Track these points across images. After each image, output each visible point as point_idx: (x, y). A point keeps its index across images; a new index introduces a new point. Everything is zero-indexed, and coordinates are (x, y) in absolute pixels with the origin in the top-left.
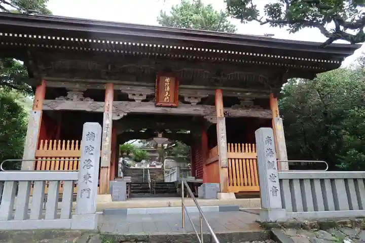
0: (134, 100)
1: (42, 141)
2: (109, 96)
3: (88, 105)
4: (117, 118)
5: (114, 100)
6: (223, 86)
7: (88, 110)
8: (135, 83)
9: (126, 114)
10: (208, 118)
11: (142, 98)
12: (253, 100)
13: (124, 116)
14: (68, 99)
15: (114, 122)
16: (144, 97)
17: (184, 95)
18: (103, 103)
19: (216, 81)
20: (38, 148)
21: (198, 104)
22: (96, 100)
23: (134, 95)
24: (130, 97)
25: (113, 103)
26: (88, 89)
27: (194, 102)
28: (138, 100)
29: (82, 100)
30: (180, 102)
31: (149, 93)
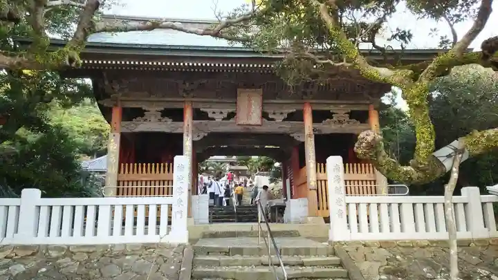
0: (213, 119)
1: (122, 164)
2: (188, 115)
3: (167, 126)
4: (197, 139)
5: (194, 119)
6: (312, 99)
7: (167, 131)
8: (214, 100)
9: (206, 135)
10: (295, 136)
11: (222, 116)
12: (348, 113)
13: (204, 137)
14: (146, 120)
15: (194, 143)
16: (225, 115)
17: (268, 111)
18: (182, 123)
19: (305, 93)
20: (119, 172)
21: (284, 120)
22: (175, 120)
23: (214, 113)
24: (210, 115)
25: (192, 123)
26: (165, 109)
27: (279, 119)
28: (219, 118)
29: (160, 120)
30: (264, 119)
31: (230, 110)
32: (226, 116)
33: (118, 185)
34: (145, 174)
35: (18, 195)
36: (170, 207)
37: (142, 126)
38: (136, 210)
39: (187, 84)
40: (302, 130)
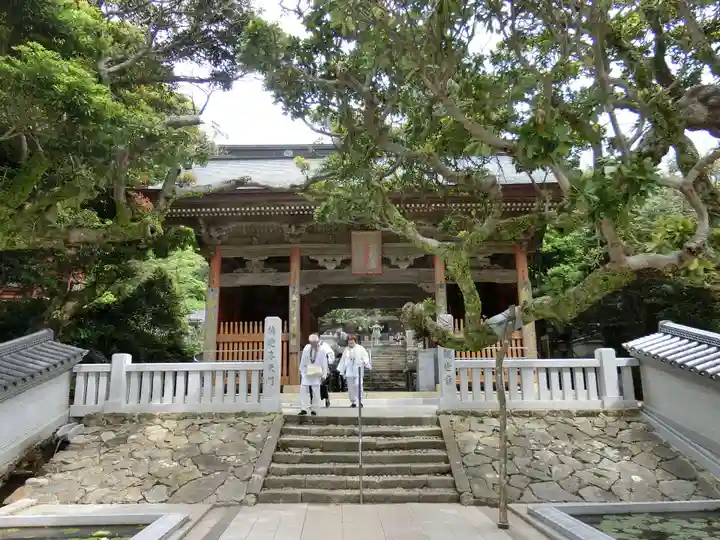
0: (324, 268)
1: (222, 324)
2: (295, 265)
3: (270, 278)
4: (305, 292)
5: (302, 268)
7: (271, 283)
8: (326, 245)
9: (316, 287)
10: (424, 286)
11: (335, 265)
12: (489, 257)
13: (314, 289)
14: (247, 271)
15: (303, 299)
17: (390, 256)
18: (288, 273)
20: (219, 332)
21: (410, 267)
22: (281, 270)
23: (325, 260)
24: (321, 262)
25: (300, 273)
26: (269, 258)
27: (404, 266)
28: (331, 267)
29: (263, 271)
30: (385, 267)
31: (345, 257)
32: (339, 264)
33: (218, 349)
34: (242, 334)
35: (109, 360)
36: (261, 373)
37: (244, 279)
38: (237, 376)
39: (293, 227)
40: (431, 279)
